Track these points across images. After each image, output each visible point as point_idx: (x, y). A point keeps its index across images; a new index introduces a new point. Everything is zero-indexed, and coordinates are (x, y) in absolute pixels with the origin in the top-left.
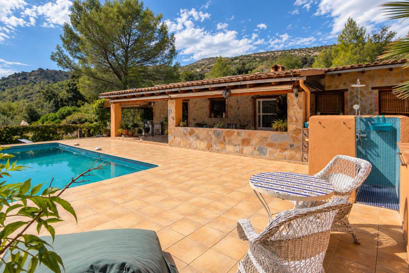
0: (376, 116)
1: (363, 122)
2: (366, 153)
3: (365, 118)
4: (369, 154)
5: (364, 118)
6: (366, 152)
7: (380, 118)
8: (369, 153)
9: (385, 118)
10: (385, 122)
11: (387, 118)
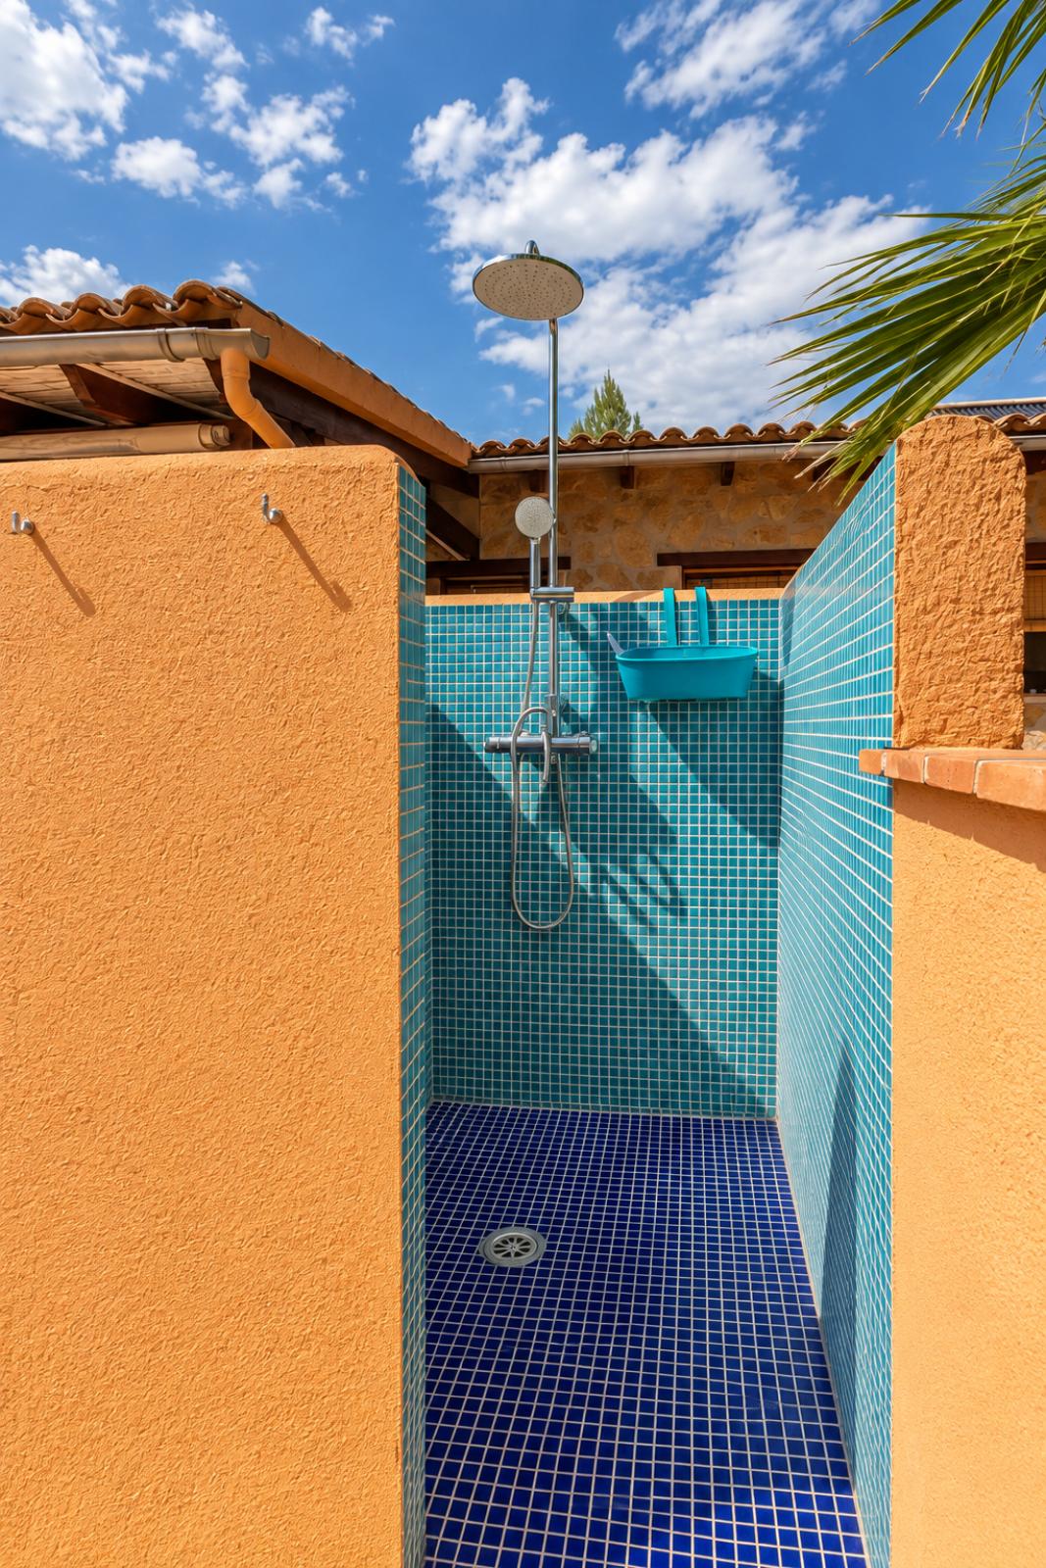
0: (658, 597)
1: (582, 638)
2: (594, 879)
3: (594, 607)
4: (614, 890)
5: (584, 607)
6: (599, 876)
7: (685, 605)
8: (613, 881)
9: (710, 605)
10: (713, 636)
11: (723, 604)
